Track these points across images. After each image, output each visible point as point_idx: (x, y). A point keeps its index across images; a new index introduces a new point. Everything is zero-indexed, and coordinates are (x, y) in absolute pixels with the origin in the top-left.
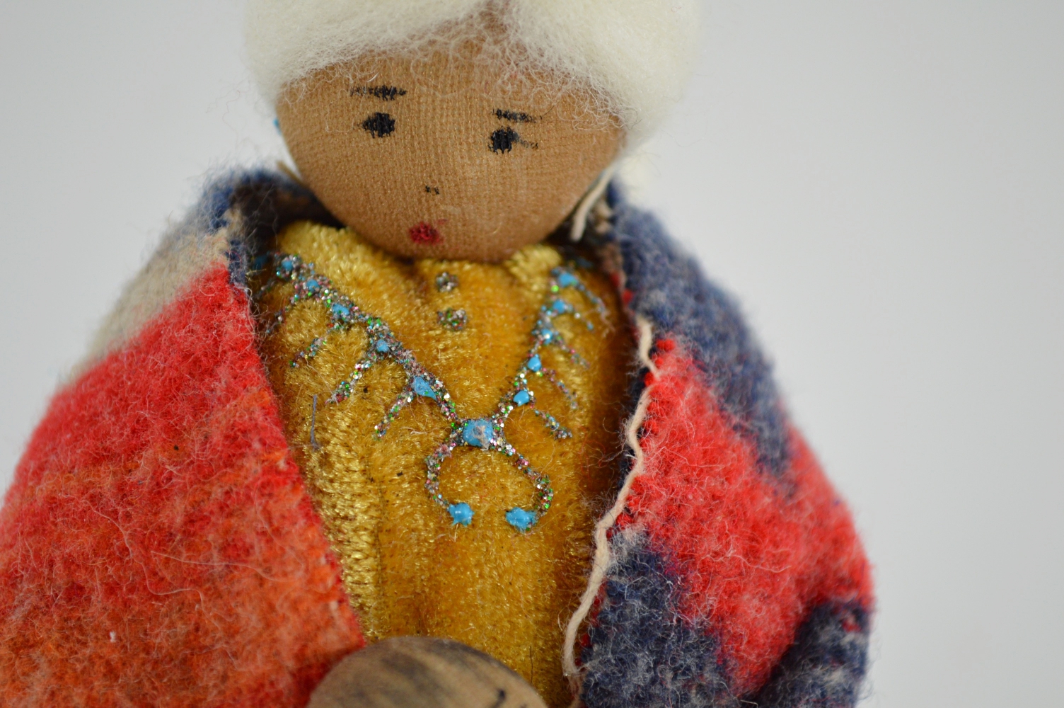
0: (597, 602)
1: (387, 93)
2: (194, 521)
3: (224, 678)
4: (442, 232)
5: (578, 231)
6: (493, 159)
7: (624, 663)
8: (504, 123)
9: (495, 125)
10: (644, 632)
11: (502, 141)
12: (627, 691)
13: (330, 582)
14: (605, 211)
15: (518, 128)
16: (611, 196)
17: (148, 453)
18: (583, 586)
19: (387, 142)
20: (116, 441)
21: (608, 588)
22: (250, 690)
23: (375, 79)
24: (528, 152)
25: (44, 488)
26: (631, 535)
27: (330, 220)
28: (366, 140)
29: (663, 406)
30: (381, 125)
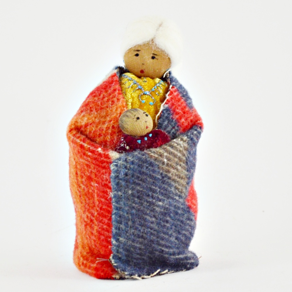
0: (161, 114)
1: (138, 51)
2: (108, 101)
4: (144, 71)
5: (164, 76)
6: (152, 60)
7: (164, 121)
8: (153, 55)
9: (152, 55)
10: (167, 118)
11: (153, 58)
14: (169, 75)
15: (155, 56)
16: (170, 73)
18: (159, 111)
19: (138, 57)
21: (162, 112)
23: (137, 49)
24: (156, 60)
26: (166, 106)
27: (129, 72)
28: (135, 57)
29: (171, 93)
30: (137, 55)
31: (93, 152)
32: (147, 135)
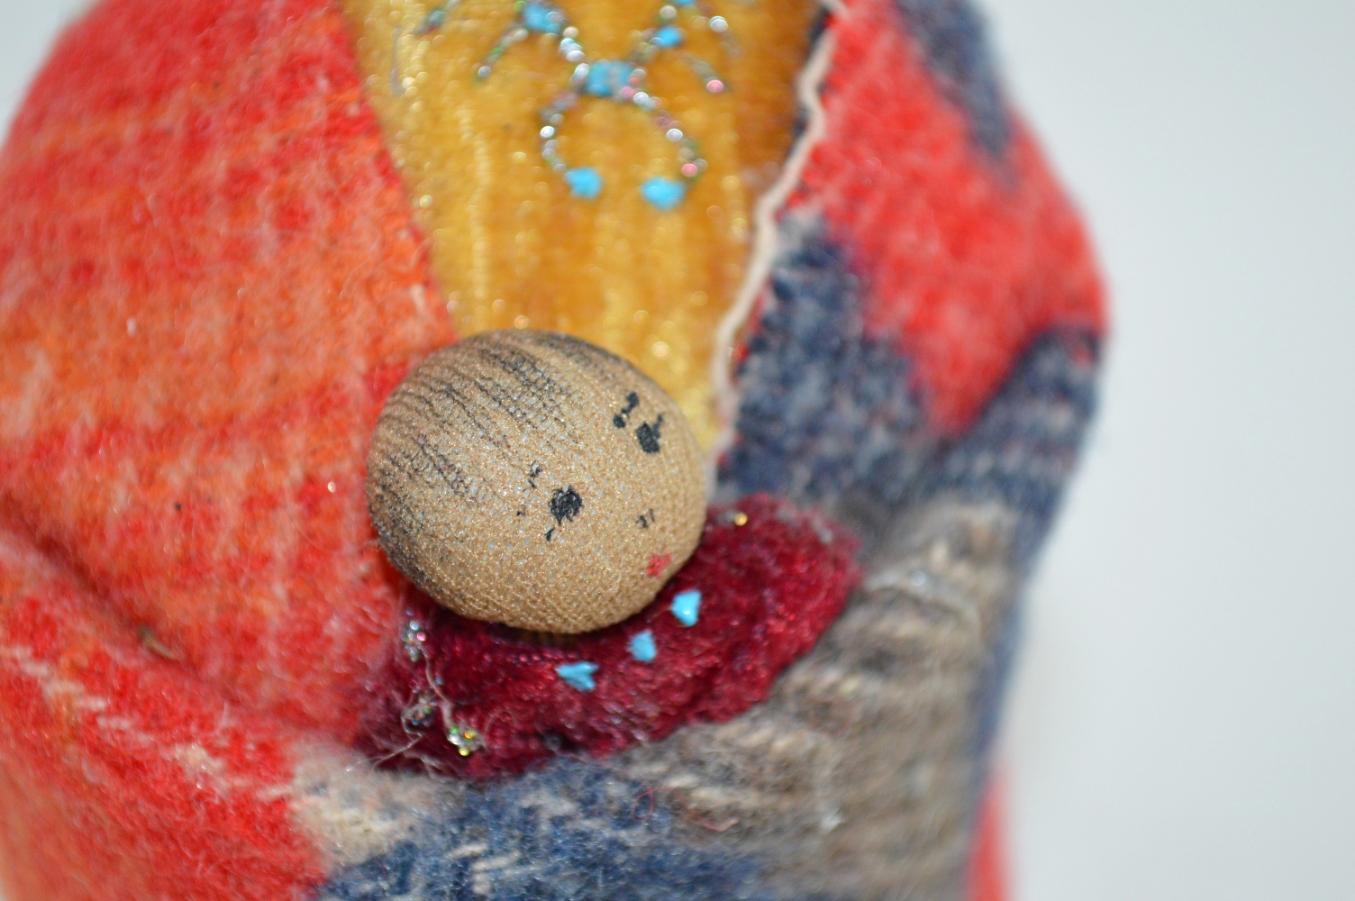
0: (757, 302)
2: (242, 182)
3: (275, 380)
12: (793, 417)
13: (414, 258)
17: (179, 95)
18: (738, 282)
20: (139, 76)
21: (771, 285)
22: (308, 393)
25: (42, 142)
26: (806, 217)
29: (850, 56)
31: (127, 766)
32: (655, 614)
